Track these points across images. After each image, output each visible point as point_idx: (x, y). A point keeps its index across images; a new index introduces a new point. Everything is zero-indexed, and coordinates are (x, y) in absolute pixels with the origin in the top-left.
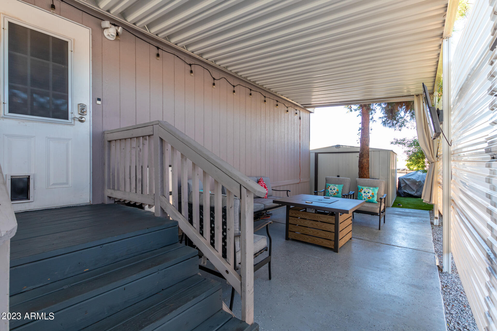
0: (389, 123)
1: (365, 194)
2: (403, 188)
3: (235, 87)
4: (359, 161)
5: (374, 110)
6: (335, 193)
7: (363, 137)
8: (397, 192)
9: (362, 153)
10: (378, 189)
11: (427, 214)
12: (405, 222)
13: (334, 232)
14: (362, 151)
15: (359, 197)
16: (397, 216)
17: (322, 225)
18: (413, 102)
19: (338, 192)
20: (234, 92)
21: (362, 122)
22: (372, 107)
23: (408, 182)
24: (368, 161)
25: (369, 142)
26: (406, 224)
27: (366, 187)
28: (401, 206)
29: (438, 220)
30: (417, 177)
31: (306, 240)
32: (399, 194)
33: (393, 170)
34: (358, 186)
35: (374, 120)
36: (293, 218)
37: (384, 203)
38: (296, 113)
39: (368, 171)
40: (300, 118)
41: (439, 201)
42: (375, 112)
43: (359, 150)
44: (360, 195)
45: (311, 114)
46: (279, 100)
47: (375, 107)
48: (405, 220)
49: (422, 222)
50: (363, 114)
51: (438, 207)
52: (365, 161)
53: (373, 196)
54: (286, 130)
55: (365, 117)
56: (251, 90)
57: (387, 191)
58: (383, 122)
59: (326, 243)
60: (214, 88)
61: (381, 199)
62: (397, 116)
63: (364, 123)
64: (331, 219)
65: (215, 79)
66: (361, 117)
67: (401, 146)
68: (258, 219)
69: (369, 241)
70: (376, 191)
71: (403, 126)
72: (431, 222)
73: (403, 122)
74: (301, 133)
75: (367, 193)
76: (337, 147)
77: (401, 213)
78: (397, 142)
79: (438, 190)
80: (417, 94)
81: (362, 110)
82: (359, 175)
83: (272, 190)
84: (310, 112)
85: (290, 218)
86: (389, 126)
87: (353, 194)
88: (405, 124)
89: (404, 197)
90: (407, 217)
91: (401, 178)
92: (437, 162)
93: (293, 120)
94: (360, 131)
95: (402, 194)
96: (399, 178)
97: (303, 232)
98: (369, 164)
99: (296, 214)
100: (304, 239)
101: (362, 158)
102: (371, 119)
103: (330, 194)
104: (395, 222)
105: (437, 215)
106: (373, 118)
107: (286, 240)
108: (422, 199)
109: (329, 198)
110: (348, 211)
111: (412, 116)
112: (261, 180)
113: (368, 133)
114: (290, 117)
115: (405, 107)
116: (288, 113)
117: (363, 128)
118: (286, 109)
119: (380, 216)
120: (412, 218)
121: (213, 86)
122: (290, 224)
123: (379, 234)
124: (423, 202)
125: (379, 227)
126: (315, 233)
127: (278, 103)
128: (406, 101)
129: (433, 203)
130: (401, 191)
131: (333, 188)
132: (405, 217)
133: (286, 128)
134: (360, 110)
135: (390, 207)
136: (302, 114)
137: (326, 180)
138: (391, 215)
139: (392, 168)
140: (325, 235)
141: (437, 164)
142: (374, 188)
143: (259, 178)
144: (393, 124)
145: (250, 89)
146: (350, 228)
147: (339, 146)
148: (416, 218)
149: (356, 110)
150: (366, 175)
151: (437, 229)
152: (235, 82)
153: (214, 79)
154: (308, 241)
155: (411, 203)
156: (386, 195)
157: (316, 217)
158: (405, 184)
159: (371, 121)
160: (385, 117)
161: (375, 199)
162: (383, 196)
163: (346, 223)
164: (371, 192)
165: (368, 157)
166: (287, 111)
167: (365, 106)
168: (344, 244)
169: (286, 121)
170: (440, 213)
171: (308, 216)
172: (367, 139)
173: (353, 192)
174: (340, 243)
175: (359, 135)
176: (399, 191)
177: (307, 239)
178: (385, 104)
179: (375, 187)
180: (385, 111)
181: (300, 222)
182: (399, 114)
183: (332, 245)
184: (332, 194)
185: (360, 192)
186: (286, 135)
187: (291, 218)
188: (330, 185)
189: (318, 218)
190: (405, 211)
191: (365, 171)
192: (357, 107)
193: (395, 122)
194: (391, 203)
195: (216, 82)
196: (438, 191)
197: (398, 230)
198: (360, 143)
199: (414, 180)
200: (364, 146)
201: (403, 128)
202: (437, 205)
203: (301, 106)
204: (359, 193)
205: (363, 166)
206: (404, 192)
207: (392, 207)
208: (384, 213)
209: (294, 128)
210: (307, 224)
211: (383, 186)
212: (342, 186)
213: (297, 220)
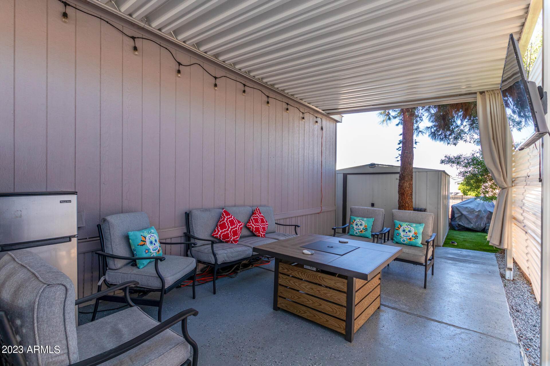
0: (440, 134)
1: (405, 233)
2: (457, 219)
3: (217, 79)
4: (399, 185)
5: (420, 118)
6: (361, 230)
7: (404, 153)
8: (450, 223)
9: (403, 174)
10: (424, 226)
11: (493, 259)
12: (463, 273)
13: (345, 307)
14: (403, 172)
15: (396, 237)
16: (450, 262)
17: (327, 293)
18: (475, 104)
19: (366, 230)
20: (216, 85)
21: (403, 132)
22: (417, 112)
23: (465, 213)
24: (411, 185)
25: (413, 159)
26: (464, 277)
27: (406, 223)
28: (455, 244)
29: (512, 272)
30: (476, 205)
31: (303, 314)
32: (452, 227)
33: (445, 195)
34: (395, 221)
35: (420, 131)
36: (285, 277)
37: (432, 247)
38: (317, 122)
39: (411, 198)
40: (322, 129)
41: (513, 244)
42: (421, 119)
43: (399, 170)
44: (398, 234)
45: (338, 124)
46: (290, 102)
47: (422, 114)
48: (463, 270)
49: (488, 273)
50: (405, 122)
51: (513, 253)
52: (407, 184)
53: (416, 237)
54: (300, 143)
55: (408, 127)
56: (245, 85)
57: (436, 229)
58: (432, 133)
59: (333, 323)
60: (179, 77)
61: (428, 242)
62: (452, 125)
63: (406, 134)
64: (342, 284)
65: (182, 65)
66: (402, 126)
67: (455, 165)
68: (250, 267)
69: (408, 313)
70: (421, 229)
71: (459, 138)
72: (500, 273)
73: (459, 133)
74: (324, 148)
75: (407, 231)
76: (371, 166)
77: (457, 256)
78: (449, 160)
79: (513, 228)
80: (481, 91)
81: (404, 117)
82: (399, 203)
83: (276, 223)
84: (337, 121)
85: (280, 275)
86: (440, 138)
87: (389, 232)
88: (461, 136)
89: (459, 230)
90: (464, 264)
91: (455, 206)
92: (511, 187)
93: (311, 130)
94: (401, 145)
95: (456, 227)
96: (452, 206)
97: (298, 300)
98: (412, 189)
99: (288, 270)
100: (299, 312)
101: (403, 181)
102: (415, 129)
103: (355, 232)
104: (448, 274)
105: (510, 265)
106: (418, 127)
107: (274, 309)
108: (488, 241)
109: (347, 243)
110: (367, 275)
111: (471, 125)
112: (257, 211)
113: (411, 147)
114: (307, 127)
115: (462, 113)
116: (303, 120)
117: (405, 140)
118: (301, 115)
119: (426, 266)
120: (472, 265)
121: (177, 73)
122: (280, 285)
123: (425, 299)
124: (490, 244)
125: (424, 283)
126: (316, 304)
127: (289, 107)
128: (465, 103)
129: (505, 247)
130: (455, 223)
131: (359, 223)
132: (462, 264)
133: (300, 140)
134: (402, 117)
135: (441, 246)
136: (325, 123)
137: (351, 211)
138: (443, 260)
139: (444, 193)
140: (332, 311)
141: (511, 190)
142: (418, 225)
143: (255, 208)
144: (445, 136)
145: (243, 84)
146: (377, 292)
147: (374, 164)
148: (478, 266)
149: (395, 117)
150: (408, 204)
151: (512, 286)
152: (219, 73)
153: (180, 64)
154: (305, 316)
155: (468, 239)
156: (435, 234)
157: (318, 279)
158: (460, 214)
159: (416, 131)
160: (435, 126)
161: (419, 241)
162: (431, 236)
163: (369, 286)
164: (413, 230)
165: (412, 180)
166: (303, 118)
167: (408, 110)
168: (364, 324)
169: (300, 132)
170: (515, 262)
171: (307, 274)
172: (410, 155)
173: (388, 229)
174: (355, 325)
175: (399, 150)
176: (453, 223)
177: (303, 312)
178: (435, 107)
179: (420, 223)
180: (435, 118)
181: (293, 283)
182: (454, 121)
183: (342, 327)
184: (358, 231)
185: (397, 230)
186: (300, 150)
187: (282, 275)
188: (355, 218)
189: (321, 280)
190: (461, 253)
191: (407, 198)
192: (396, 113)
193: (448, 133)
194: (443, 240)
195: (182, 68)
196: (513, 230)
197: (453, 289)
198: (400, 162)
199: (473, 209)
200: (406, 165)
201: (460, 142)
202: (511, 250)
203: (323, 112)
204: (396, 232)
205: (405, 191)
206: (458, 224)
207: (443, 246)
208: (432, 260)
209: (313, 141)
210: (304, 287)
211: (431, 222)
212: (372, 220)
213: (289, 281)
